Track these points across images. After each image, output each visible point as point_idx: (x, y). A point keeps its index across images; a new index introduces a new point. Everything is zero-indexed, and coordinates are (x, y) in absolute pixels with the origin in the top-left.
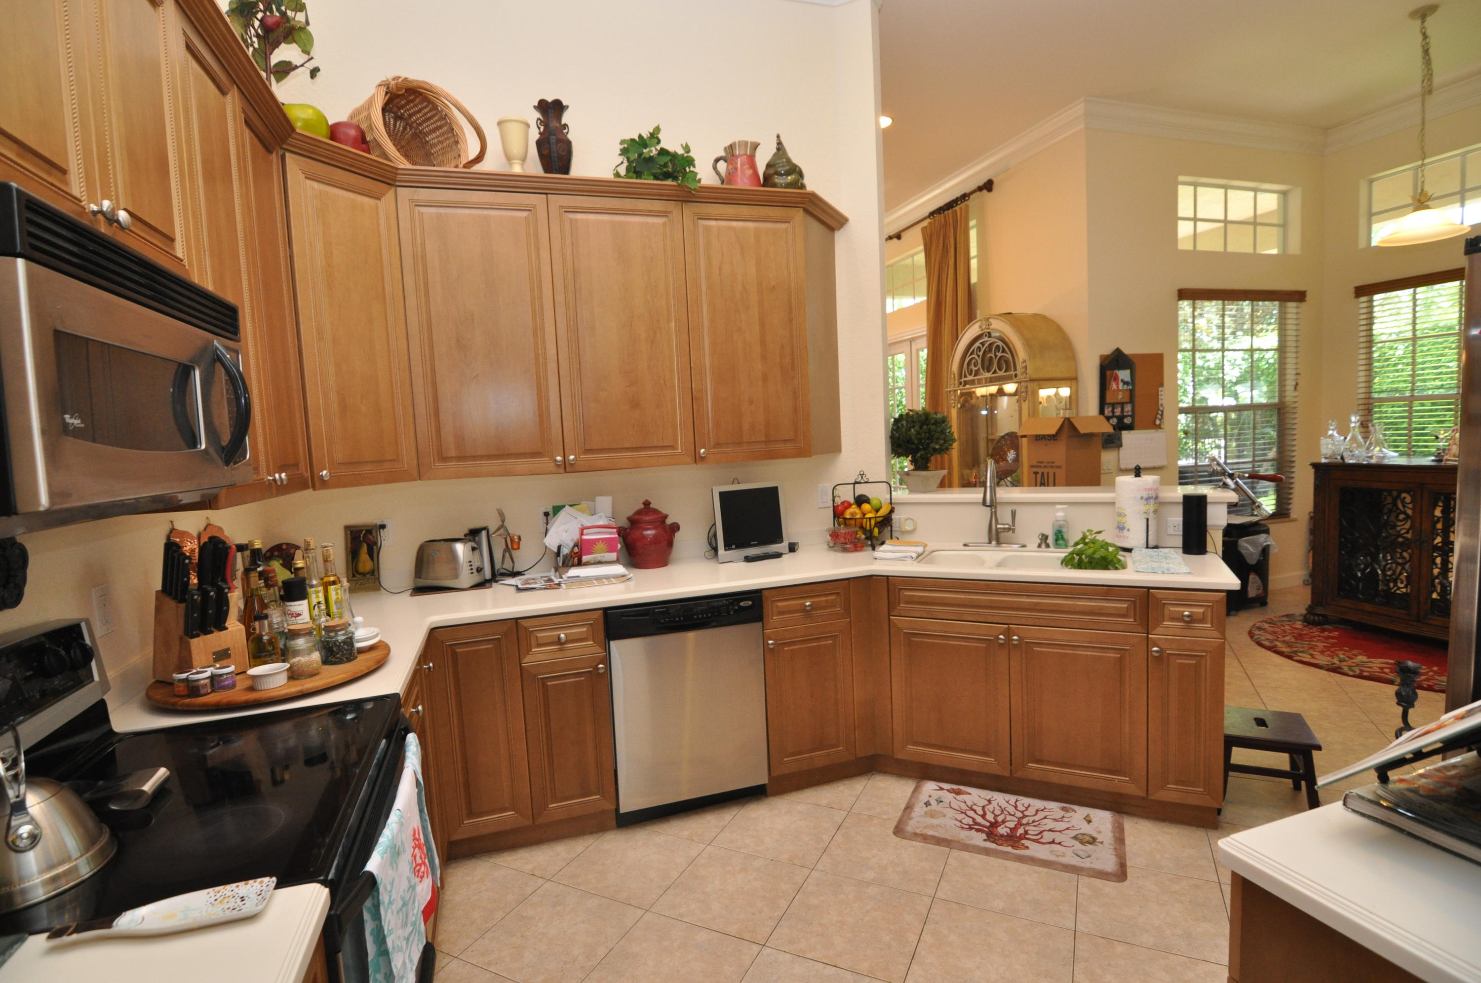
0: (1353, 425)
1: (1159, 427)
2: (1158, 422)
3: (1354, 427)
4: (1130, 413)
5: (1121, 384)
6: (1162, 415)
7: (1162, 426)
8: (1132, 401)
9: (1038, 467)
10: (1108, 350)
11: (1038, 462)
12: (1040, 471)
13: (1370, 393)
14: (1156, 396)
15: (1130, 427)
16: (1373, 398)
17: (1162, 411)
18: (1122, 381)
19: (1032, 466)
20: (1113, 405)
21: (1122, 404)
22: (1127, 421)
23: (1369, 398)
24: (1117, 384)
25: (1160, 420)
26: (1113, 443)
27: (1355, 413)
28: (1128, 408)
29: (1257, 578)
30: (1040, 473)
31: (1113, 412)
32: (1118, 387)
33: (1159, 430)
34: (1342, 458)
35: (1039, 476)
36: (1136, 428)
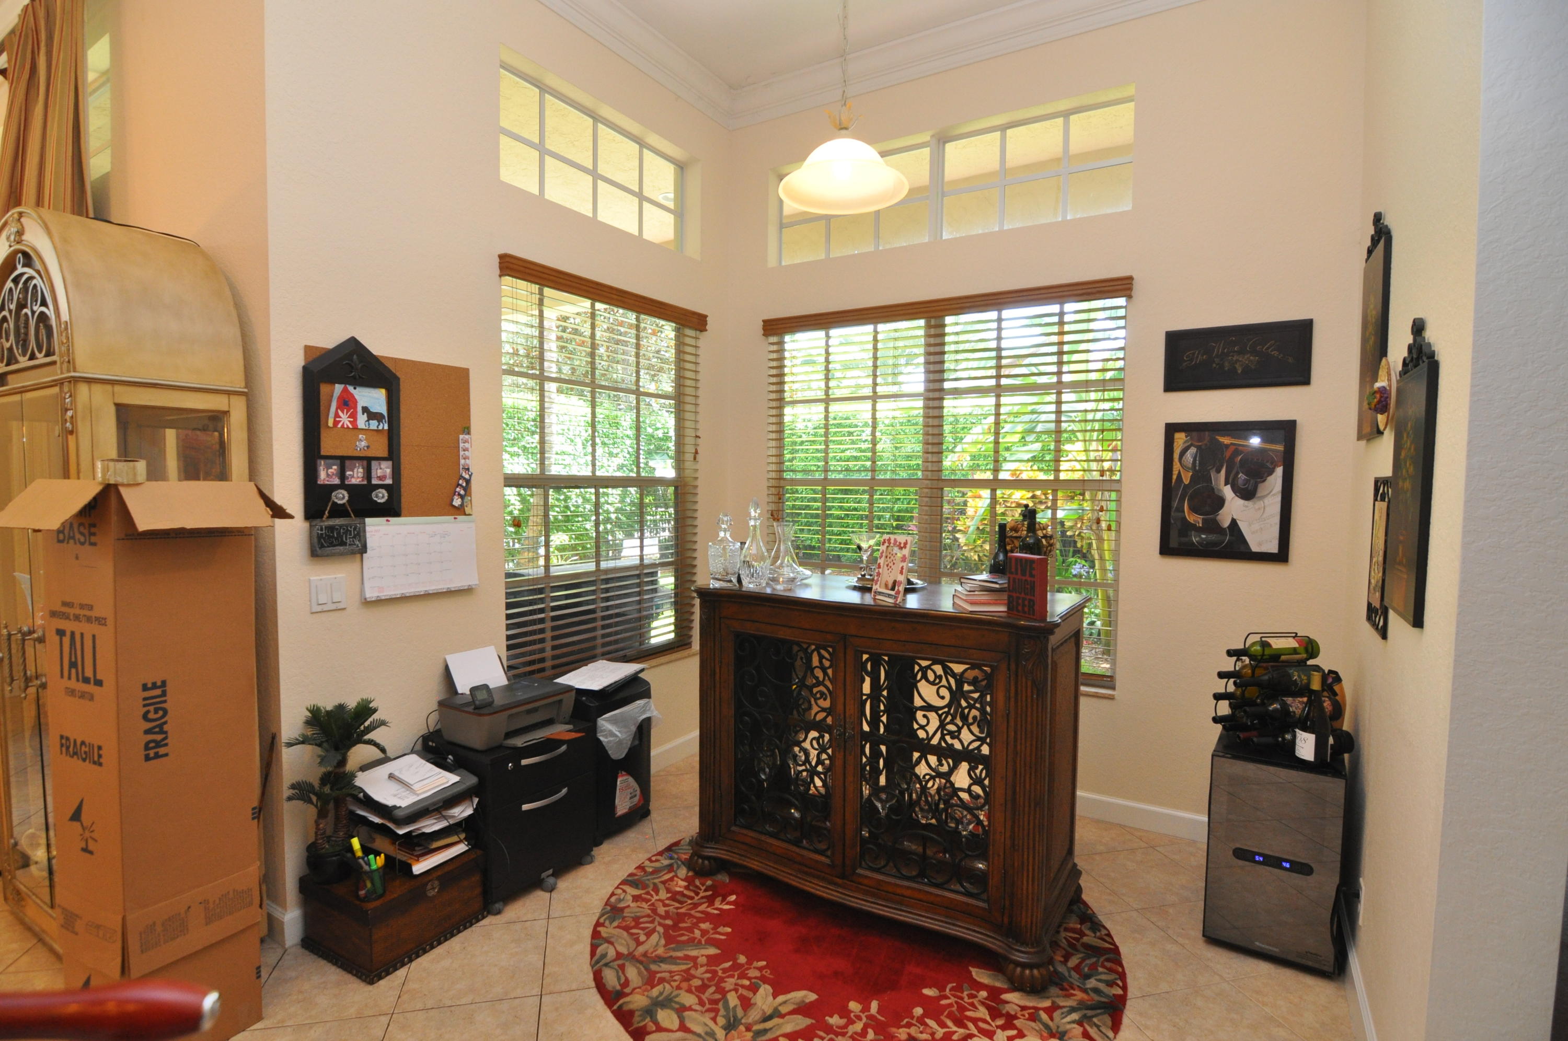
0: (752, 523)
1: (460, 511)
2: (457, 502)
3: (755, 527)
4: (389, 481)
5: (362, 420)
6: (467, 489)
7: (467, 510)
8: (393, 455)
9: (65, 616)
10: (329, 340)
11: (65, 604)
12: (68, 626)
13: (782, 471)
14: (455, 449)
15: (391, 510)
16: (785, 479)
17: (468, 482)
18: (365, 410)
19: (53, 614)
20: (343, 461)
21: (367, 461)
22: (381, 497)
23: (781, 479)
24: (354, 416)
25: (462, 497)
26: (343, 544)
27: (757, 506)
28: (383, 471)
29: (631, 780)
30: (68, 634)
31: (342, 475)
32: (354, 423)
33: (461, 518)
34: (739, 581)
35: (66, 640)
36: (403, 512)
